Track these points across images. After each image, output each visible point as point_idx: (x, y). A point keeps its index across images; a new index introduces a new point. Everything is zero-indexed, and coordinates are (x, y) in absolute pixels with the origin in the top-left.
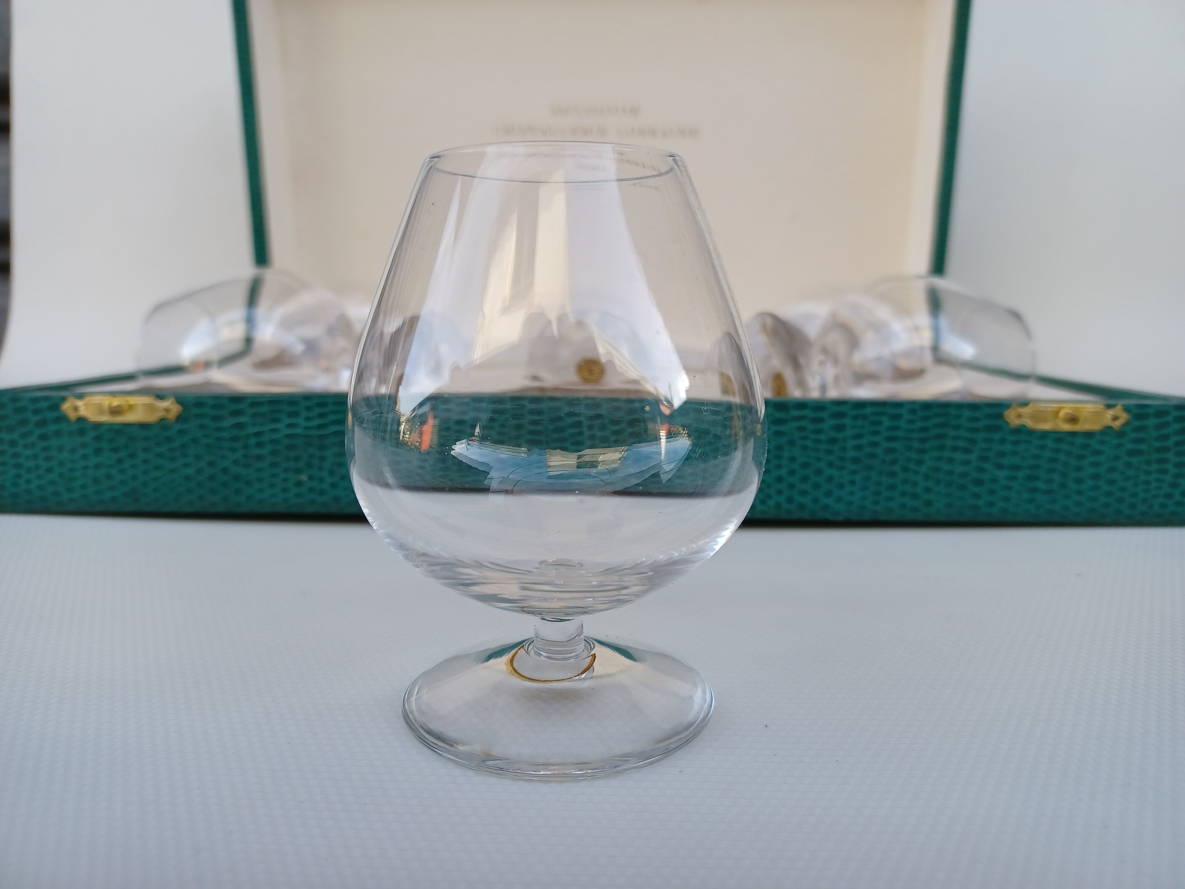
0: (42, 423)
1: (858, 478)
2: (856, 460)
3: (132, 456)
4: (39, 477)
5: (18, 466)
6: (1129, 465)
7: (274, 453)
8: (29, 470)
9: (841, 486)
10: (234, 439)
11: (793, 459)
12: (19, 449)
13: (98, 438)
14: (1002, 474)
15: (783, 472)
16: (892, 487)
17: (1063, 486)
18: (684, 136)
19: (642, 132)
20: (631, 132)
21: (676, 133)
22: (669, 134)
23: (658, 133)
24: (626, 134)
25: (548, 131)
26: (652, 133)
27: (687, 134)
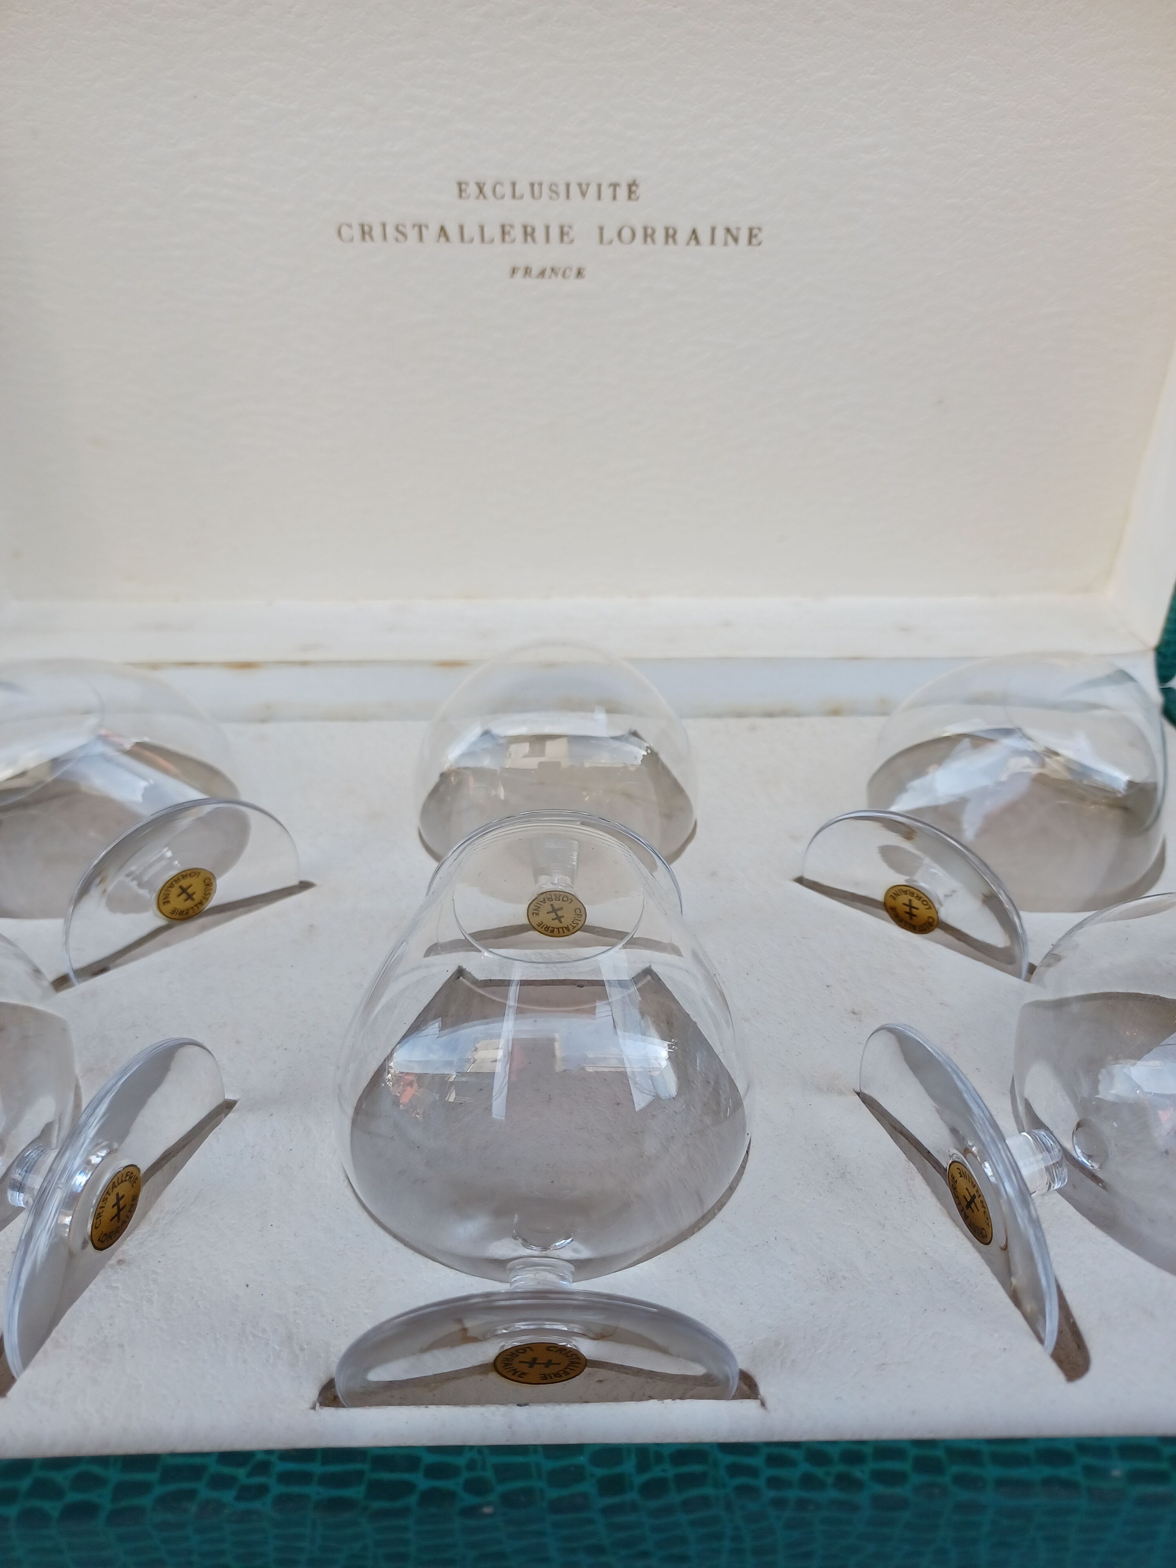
18: (736, 240)
19: (648, 235)
20: (626, 233)
21: (720, 234)
22: (705, 236)
23: (683, 235)
24: (616, 239)
25: (453, 231)
26: (670, 235)
27: (744, 236)
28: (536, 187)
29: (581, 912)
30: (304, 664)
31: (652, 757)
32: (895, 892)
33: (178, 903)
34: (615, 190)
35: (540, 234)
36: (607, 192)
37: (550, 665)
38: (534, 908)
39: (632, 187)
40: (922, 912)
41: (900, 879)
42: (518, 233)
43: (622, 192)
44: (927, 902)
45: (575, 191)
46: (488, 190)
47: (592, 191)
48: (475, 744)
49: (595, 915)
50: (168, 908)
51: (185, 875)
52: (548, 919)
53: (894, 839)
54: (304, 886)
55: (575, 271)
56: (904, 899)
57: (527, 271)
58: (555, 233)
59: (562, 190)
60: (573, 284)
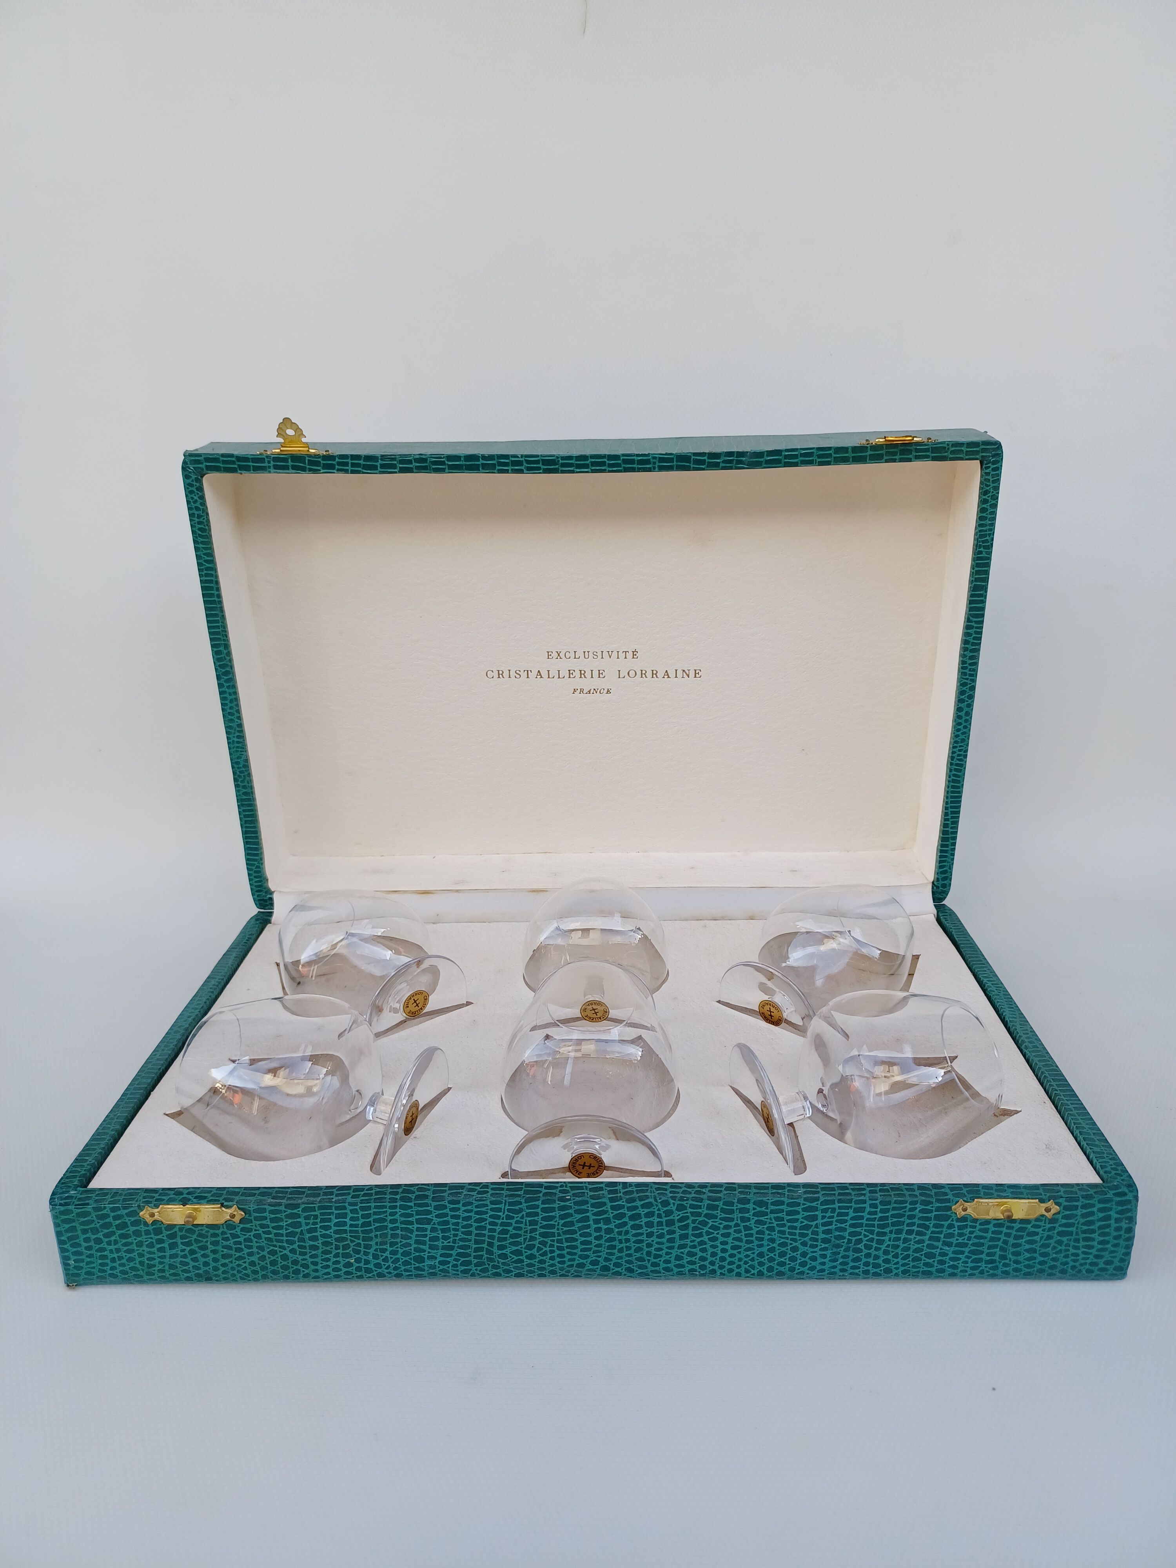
0: (124, 1225)
1: (828, 1253)
2: (824, 1241)
3: (204, 1248)
4: (123, 1265)
5: (104, 1257)
6: (1060, 1243)
7: (325, 1244)
8: (113, 1260)
9: (814, 1259)
10: (293, 1234)
11: (773, 1241)
12: (104, 1245)
13: (173, 1236)
14: (950, 1250)
15: (764, 1249)
16: (857, 1259)
17: (1003, 1257)
18: (688, 676)
19: (643, 674)
20: (632, 673)
21: (680, 673)
22: (672, 674)
23: (661, 674)
24: (627, 676)
25: (544, 674)
26: (654, 674)
27: (692, 674)
28: (586, 653)
29: (606, 1012)
30: (457, 891)
31: (645, 938)
32: (763, 1004)
33: (412, 1008)
34: (626, 654)
35: (588, 674)
36: (622, 655)
37: (592, 891)
38: (584, 1010)
39: (634, 653)
40: (775, 1014)
41: (766, 998)
42: (577, 674)
43: (629, 655)
44: (778, 1008)
45: (605, 655)
46: (562, 655)
47: (615, 654)
48: (552, 932)
49: (613, 1013)
50: (408, 1010)
51: (416, 993)
52: (591, 1014)
53: (764, 980)
54: (468, 1003)
55: (606, 691)
56: (767, 1008)
57: (582, 691)
58: (596, 674)
59: (599, 654)
60: (605, 696)
